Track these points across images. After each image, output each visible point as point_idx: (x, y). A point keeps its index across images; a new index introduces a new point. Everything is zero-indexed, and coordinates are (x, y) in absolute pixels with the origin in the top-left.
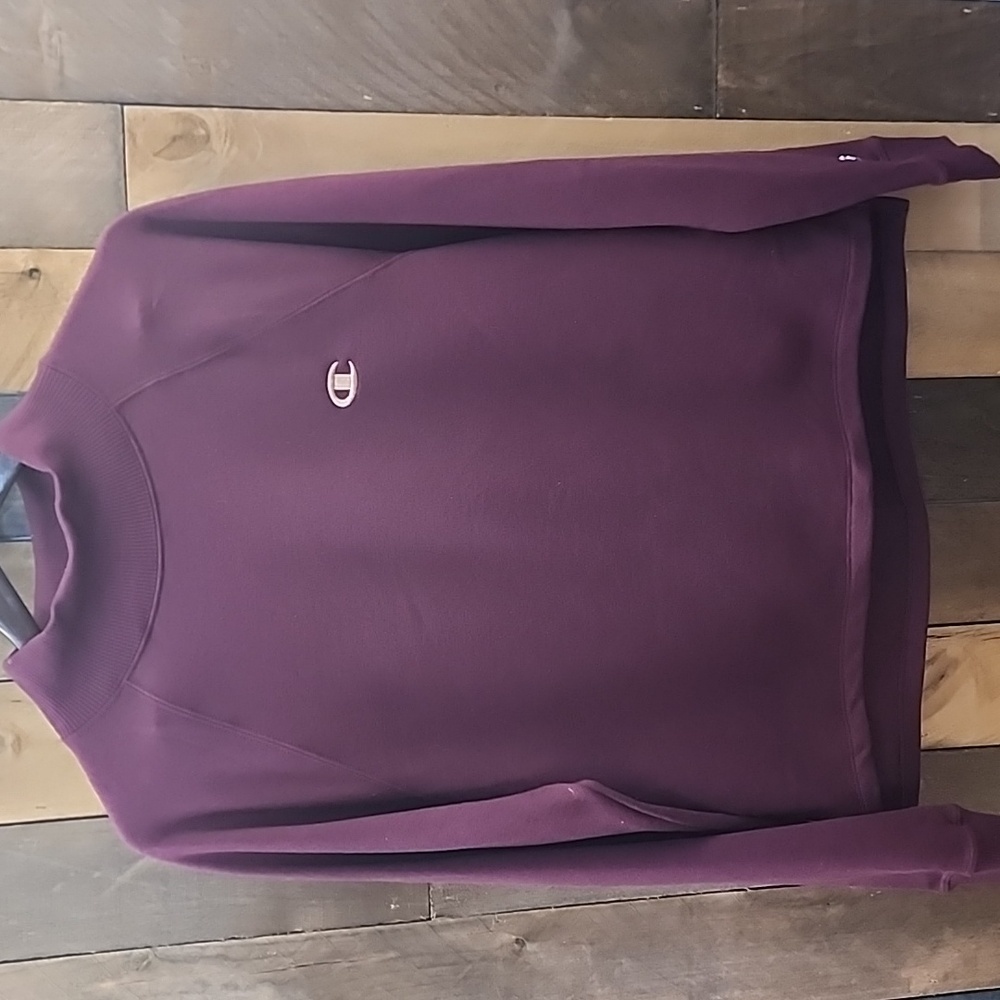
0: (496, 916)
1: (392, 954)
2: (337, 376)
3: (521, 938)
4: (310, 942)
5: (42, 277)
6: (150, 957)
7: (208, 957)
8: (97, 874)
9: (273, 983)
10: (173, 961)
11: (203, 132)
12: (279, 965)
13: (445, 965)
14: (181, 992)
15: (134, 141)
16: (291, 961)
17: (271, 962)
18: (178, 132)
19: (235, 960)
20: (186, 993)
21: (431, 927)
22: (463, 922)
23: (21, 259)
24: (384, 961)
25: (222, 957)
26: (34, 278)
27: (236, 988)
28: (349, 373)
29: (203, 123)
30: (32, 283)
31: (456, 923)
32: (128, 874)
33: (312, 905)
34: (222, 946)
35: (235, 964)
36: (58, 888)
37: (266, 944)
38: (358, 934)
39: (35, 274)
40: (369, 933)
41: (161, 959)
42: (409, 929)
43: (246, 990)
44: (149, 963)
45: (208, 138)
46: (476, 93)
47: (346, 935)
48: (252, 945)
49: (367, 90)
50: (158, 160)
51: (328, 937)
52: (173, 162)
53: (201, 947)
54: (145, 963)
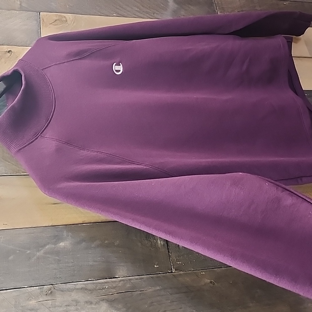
0: (200, 271)
1: (158, 288)
2: (116, 66)
3: (212, 281)
4: (122, 282)
5: (12, 53)
6: (52, 289)
7: (77, 289)
8: (29, 252)
9: (107, 301)
10: (62, 291)
11: (65, 19)
12: (109, 293)
13: (182, 293)
14: (66, 306)
15: (43, 21)
16: (115, 290)
17: (106, 291)
18: (57, 19)
19: (90, 290)
20: (69, 306)
21: (174, 275)
22: (186, 274)
23: (6, 48)
24: (155, 291)
25: (83, 289)
26: (10, 53)
27: (91, 303)
28: (120, 65)
29: (65, 17)
31: (184, 274)
32: (42, 251)
33: (122, 266)
34: (83, 284)
35: (90, 292)
36: (11, 258)
37: (103, 283)
38: (143, 278)
39: (10, 52)
40: (147, 278)
41: (57, 290)
42: (164, 276)
43: (96, 304)
44: (51, 292)
45: (67, 21)
47: (137, 279)
48: (97, 283)
50: (51, 25)
51: (130, 280)
52: (55, 26)
53: (74, 284)
54: (50, 292)
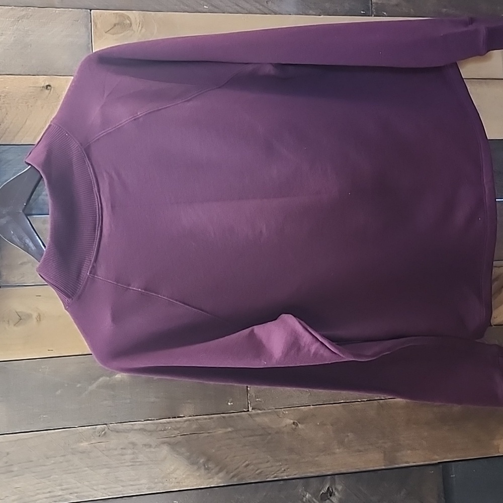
0: (283, 410)
1: (230, 429)
3: (296, 421)
4: (188, 422)
5: (52, 89)
6: (106, 430)
7: (135, 430)
8: (79, 385)
9: (169, 444)
10: (117, 432)
11: (128, 22)
12: (172, 435)
13: (257, 435)
14: (122, 449)
15: (96, 26)
16: (178, 432)
17: (168, 433)
18: (117, 22)
19: (149, 431)
20: (125, 449)
21: (250, 415)
22: (265, 413)
23: (42, 81)
24: (226, 433)
25: (142, 430)
26: (48, 90)
27: (150, 446)
29: (128, 18)
30: (47, 91)
31: (262, 413)
32: (95, 385)
33: (189, 403)
34: (142, 424)
35: (149, 433)
36: (59, 392)
37: (165, 423)
38: (212, 418)
39: (49, 87)
40: (218, 418)
41: (111, 431)
42: (238, 416)
43: (155, 447)
44: (105, 433)
45: (131, 24)
46: (257, 5)
47: (206, 419)
48: (158, 423)
49: (205, 3)
50: (108, 35)
51: (197, 419)
52: (115, 36)
53: (132, 424)
54: (103, 432)
